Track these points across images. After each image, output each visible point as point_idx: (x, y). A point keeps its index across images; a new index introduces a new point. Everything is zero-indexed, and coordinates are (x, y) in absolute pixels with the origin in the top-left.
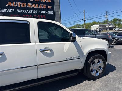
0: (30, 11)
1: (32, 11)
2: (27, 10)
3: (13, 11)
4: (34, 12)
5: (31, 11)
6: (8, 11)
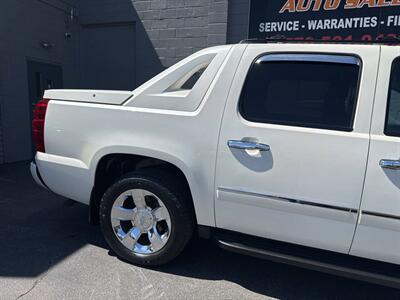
0: (349, 23)
1: (356, 20)
2: (342, 20)
3: (295, 25)
4: (365, 22)
5: (354, 22)
6: (280, 29)
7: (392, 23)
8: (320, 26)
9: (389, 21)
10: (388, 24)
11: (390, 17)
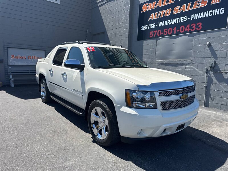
7: (193, 18)
8: (172, 23)
9: (192, 17)
10: (192, 19)
11: (192, 15)
